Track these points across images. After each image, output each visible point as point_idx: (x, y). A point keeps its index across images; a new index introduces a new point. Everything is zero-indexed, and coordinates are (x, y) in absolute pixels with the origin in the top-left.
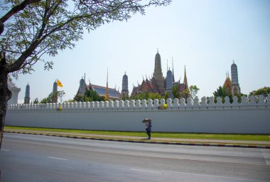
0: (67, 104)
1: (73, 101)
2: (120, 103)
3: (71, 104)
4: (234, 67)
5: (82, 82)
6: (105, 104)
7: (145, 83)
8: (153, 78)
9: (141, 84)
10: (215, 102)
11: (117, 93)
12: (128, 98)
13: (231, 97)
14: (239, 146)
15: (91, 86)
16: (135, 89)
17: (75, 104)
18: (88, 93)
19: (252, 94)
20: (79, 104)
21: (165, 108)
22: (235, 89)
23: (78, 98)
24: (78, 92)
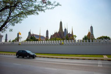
0: (23, 42)
1: (25, 41)
2: (45, 42)
3: (24, 42)
4: (92, 28)
5: (30, 33)
6: (39, 42)
7: (56, 34)
8: (59, 32)
9: (54, 34)
10: (83, 42)
11: (44, 37)
12: (48, 40)
13: (89, 40)
14: (91, 60)
15: (33, 35)
16: (51, 36)
17: (26, 42)
18: (32, 38)
19: (97, 38)
20: (28, 42)
21: (63, 44)
22: (92, 37)
23: (27, 40)
24: (28, 37)
